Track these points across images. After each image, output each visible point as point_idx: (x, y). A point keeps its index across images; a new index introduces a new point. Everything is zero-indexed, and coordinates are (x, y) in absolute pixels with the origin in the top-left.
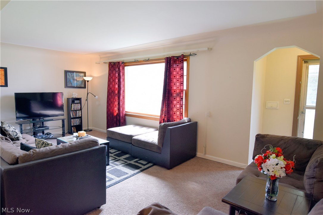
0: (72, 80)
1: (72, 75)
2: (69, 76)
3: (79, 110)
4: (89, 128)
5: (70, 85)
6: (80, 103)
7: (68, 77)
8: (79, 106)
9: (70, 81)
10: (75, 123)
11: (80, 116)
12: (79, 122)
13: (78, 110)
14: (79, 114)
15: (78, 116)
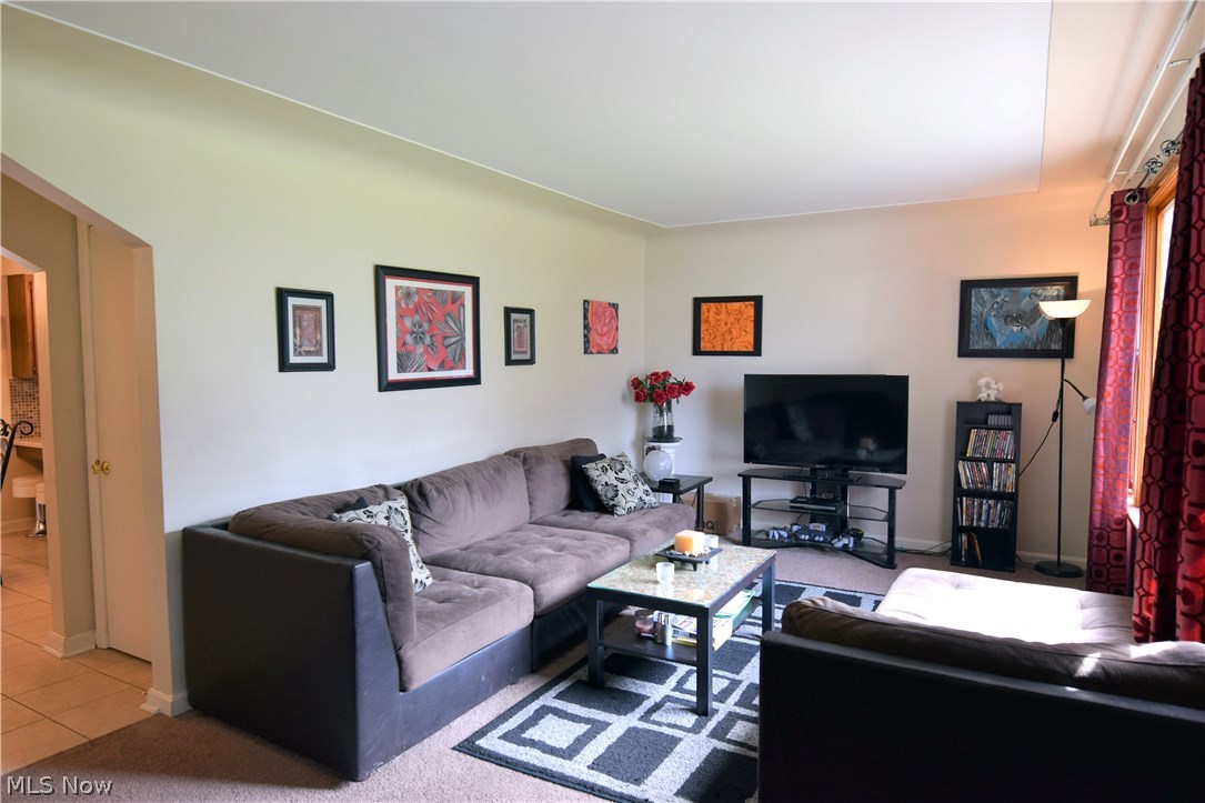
0: (993, 320)
1: (994, 296)
2: (983, 304)
3: (1007, 461)
4: (1062, 558)
5: (985, 344)
6: (1015, 428)
7: (975, 308)
8: (1006, 443)
9: (986, 326)
10: (979, 519)
11: (1010, 490)
12: (1001, 520)
13: (1001, 461)
14: (1004, 477)
15: (995, 489)
